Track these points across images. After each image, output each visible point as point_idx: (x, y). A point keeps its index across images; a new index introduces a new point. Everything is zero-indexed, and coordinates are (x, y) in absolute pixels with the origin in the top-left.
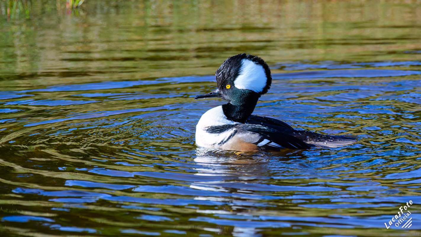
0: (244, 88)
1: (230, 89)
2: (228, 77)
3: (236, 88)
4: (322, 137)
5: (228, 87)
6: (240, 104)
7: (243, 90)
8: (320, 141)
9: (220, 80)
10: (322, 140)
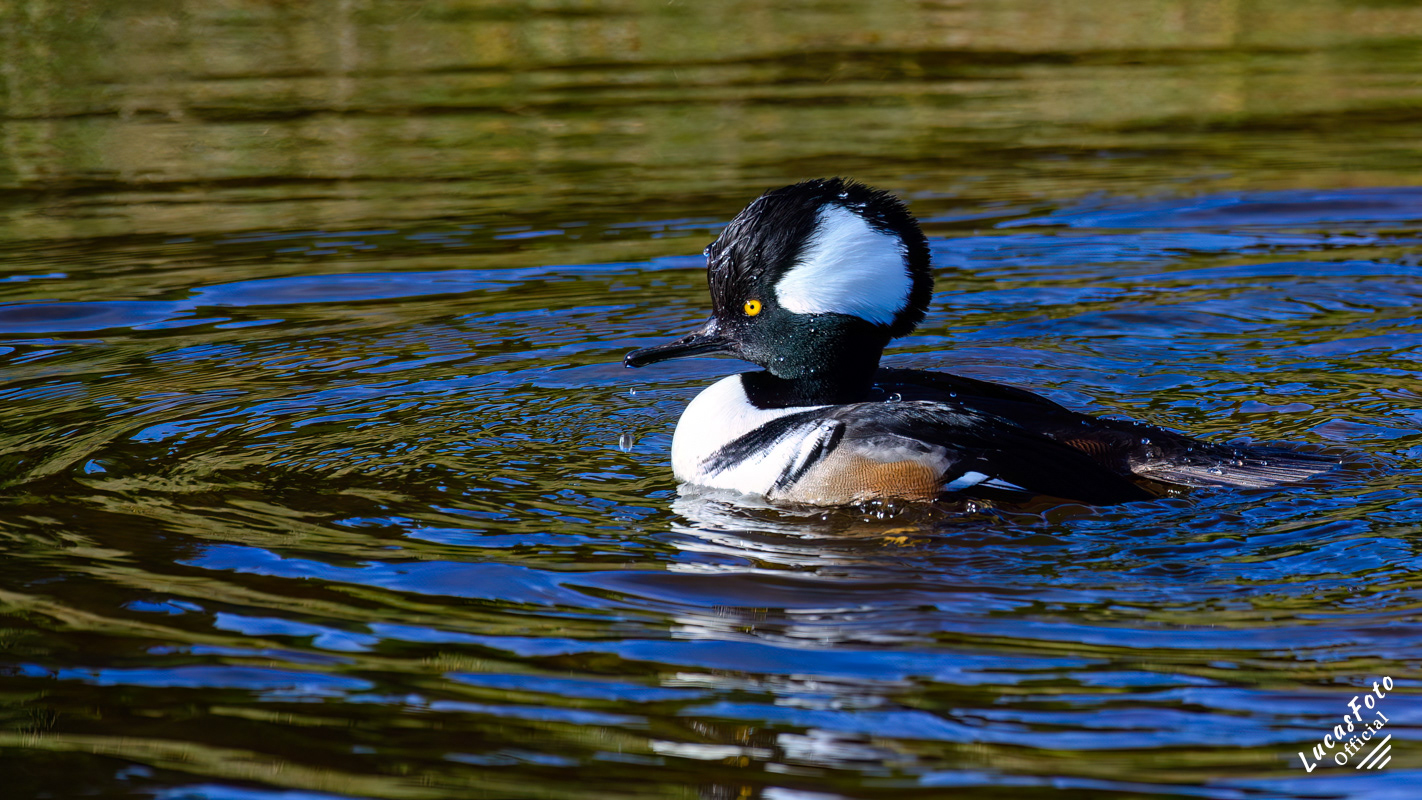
0: (818, 311)
1: (761, 314)
2: (753, 268)
3: (785, 311)
4: (1200, 448)
5: (752, 307)
6: (807, 369)
7: (815, 316)
8: (1195, 463)
9: (720, 283)
10: (1202, 459)
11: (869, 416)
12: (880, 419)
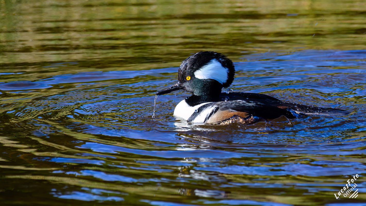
0: (206, 78)
1: (190, 80)
5: (188, 78)
6: (204, 93)
7: (205, 80)
11: (225, 105)
12: (228, 106)
